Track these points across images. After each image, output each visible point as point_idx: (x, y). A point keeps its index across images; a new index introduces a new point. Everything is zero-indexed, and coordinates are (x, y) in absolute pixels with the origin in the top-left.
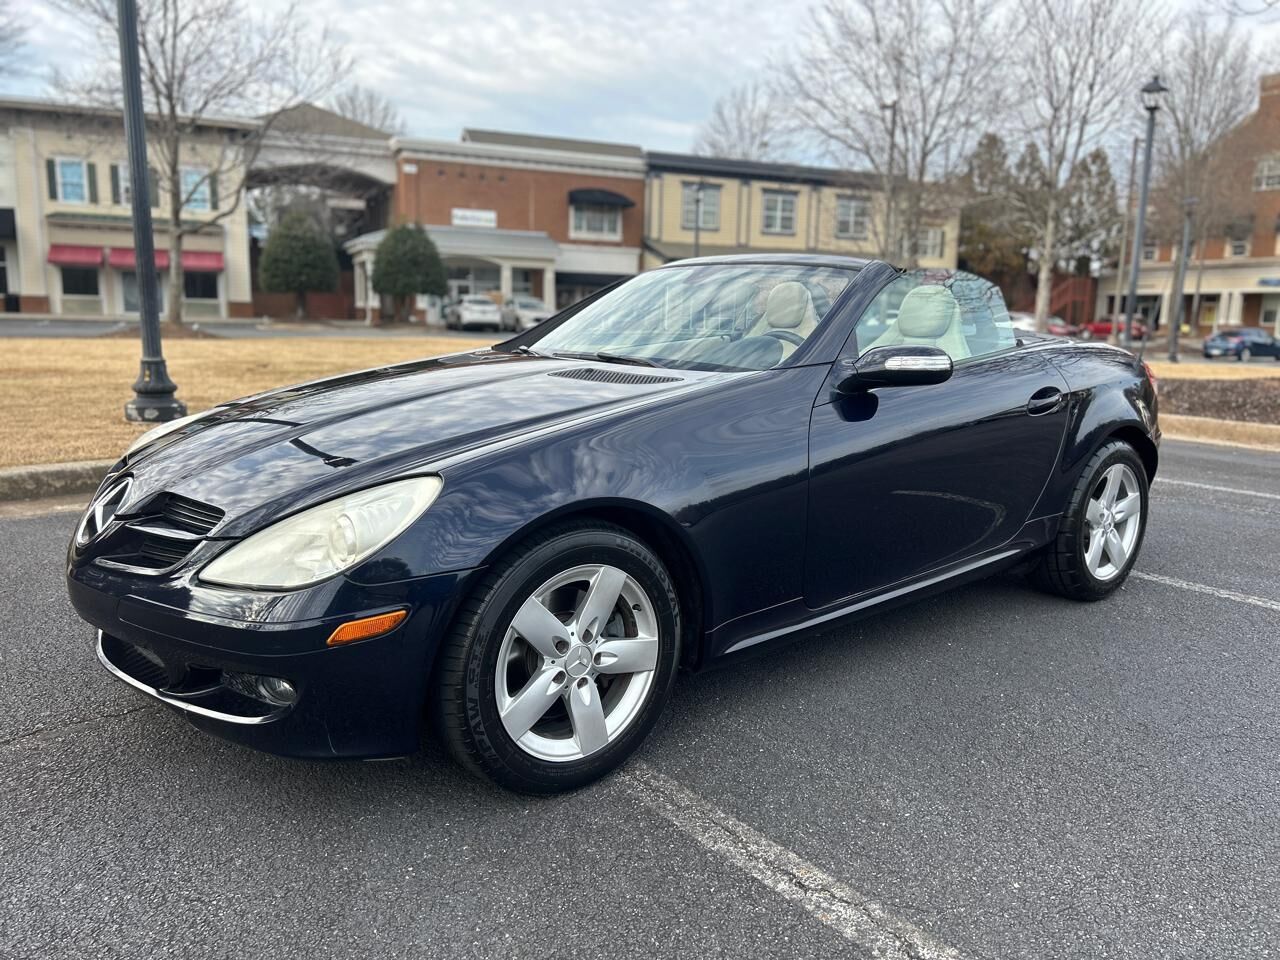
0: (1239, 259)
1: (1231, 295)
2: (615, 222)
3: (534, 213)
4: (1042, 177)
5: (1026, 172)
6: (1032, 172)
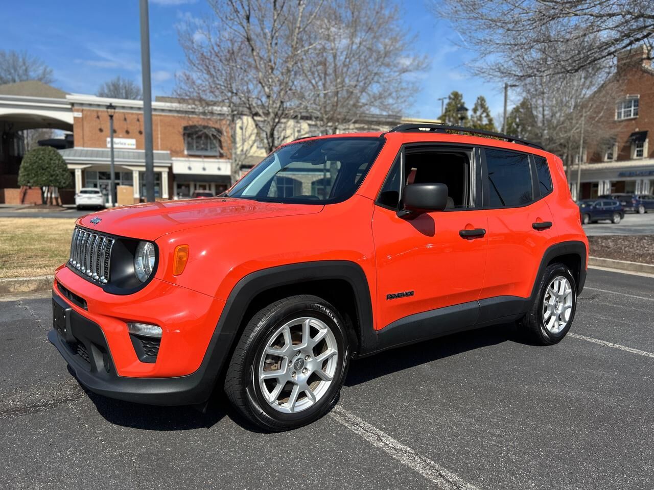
1: (604, 182)
2: (215, 144)
3: (161, 139)
4: (488, 116)
5: (478, 113)
6: (482, 113)
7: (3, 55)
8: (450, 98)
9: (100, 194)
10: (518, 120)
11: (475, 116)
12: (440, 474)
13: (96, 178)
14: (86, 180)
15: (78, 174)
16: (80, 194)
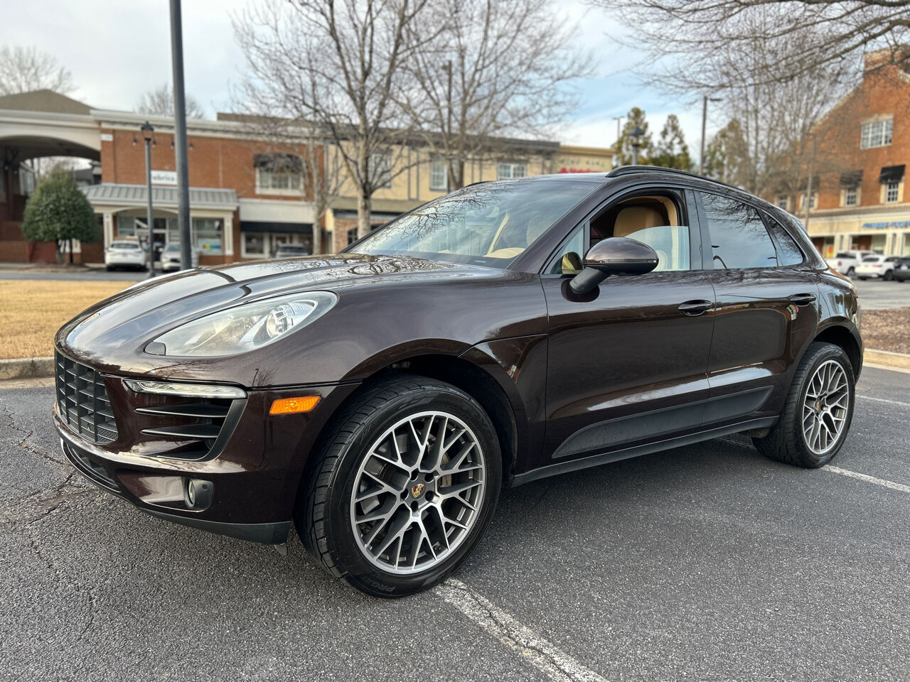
0: (850, 207)
1: (842, 237)
2: (298, 180)
3: (224, 173)
4: (681, 142)
5: (668, 138)
6: (673, 139)
7: (6, 53)
8: (629, 116)
9: (139, 249)
10: (723, 148)
11: (663, 141)
12: (491, 616)
13: (133, 228)
14: (119, 230)
15: (108, 221)
16: (110, 249)
